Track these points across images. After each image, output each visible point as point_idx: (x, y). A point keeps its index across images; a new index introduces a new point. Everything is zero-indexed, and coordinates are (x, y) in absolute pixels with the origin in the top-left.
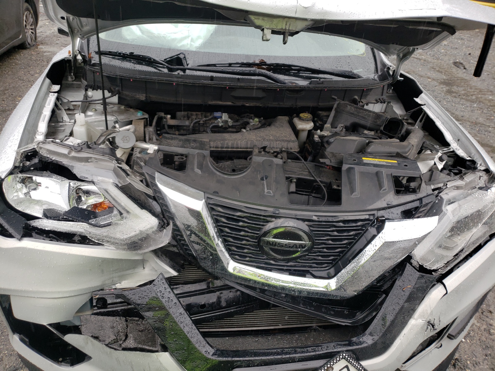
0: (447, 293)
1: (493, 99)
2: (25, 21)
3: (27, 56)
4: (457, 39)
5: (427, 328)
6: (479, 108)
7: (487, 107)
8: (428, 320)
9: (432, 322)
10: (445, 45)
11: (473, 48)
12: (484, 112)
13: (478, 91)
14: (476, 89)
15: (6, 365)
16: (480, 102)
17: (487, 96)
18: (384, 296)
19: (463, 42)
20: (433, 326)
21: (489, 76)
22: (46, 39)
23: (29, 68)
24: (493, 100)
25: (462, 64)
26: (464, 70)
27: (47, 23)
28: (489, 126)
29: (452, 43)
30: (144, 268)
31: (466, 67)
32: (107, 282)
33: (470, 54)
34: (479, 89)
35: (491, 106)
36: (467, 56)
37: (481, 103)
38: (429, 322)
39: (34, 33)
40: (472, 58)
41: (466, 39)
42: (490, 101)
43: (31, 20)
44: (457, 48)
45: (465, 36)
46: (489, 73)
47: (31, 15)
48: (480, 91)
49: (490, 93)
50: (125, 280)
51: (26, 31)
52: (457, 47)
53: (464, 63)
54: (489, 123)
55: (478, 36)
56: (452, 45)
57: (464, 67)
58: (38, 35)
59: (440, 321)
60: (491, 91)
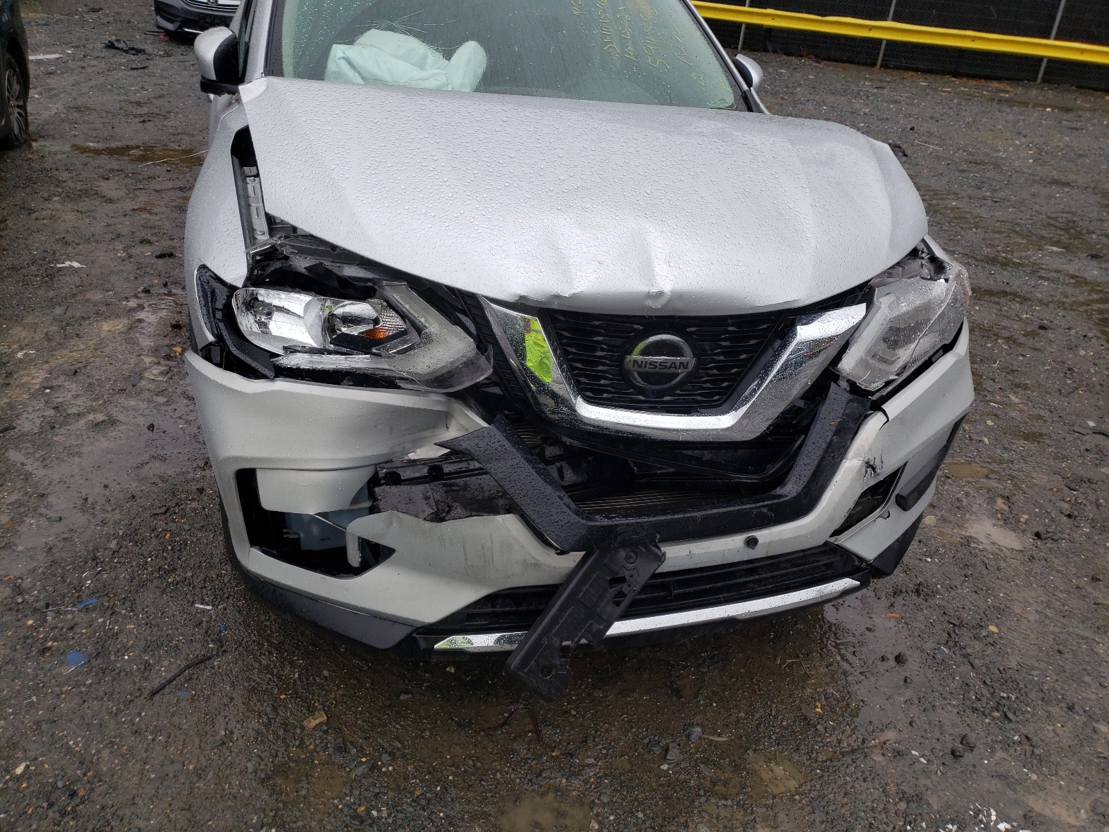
0: (888, 420)
1: (958, 206)
2: (8, 91)
3: (18, 162)
4: (887, 102)
5: (866, 472)
6: (935, 222)
7: (949, 220)
8: (866, 459)
9: (872, 463)
10: (865, 114)
11: (918, 118)
12: (944, 228)
13: (931, 193)
14: (928, 191)
15: (188, 655)
16: (936, 212)
17: (948, 202)
18: (803, 436)
19: (899, 107)
20: (874, 469)
21: (949, 166)
22: (46, 127)
23: (35, 186)
24: (958, 208)
25: (899, 147)
26: (904, 158)
27: (36, 96)
28: (954, 251)
29: (879, 110)
30: (447, 428)
31: (908, 152)
32: (397, 449)
33: (912, 129)
34: (933, 190)
35: (957, 218)
36: (908, 132)
37: (938, 215)
38: (867, 463)
39: (23, 114)
40: (916, 135)
41: (903, 103)
42: (952, 209)
43: (17, 87)
44: (887, 119)
45: (902, 97)
46: (950, 162)
47: (15, 77)
48: (936, 194)
49: (952, 197)
50: (420, 447)
51: (10, 110)
52: (889, 117)
53: (904, 147)
54: (953, 246)
55: (928, 94)
56: (878, 113)
57: (904, 152)
58: (30, 118)
59: (882, 462)
60: (955, 194)
